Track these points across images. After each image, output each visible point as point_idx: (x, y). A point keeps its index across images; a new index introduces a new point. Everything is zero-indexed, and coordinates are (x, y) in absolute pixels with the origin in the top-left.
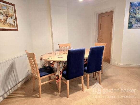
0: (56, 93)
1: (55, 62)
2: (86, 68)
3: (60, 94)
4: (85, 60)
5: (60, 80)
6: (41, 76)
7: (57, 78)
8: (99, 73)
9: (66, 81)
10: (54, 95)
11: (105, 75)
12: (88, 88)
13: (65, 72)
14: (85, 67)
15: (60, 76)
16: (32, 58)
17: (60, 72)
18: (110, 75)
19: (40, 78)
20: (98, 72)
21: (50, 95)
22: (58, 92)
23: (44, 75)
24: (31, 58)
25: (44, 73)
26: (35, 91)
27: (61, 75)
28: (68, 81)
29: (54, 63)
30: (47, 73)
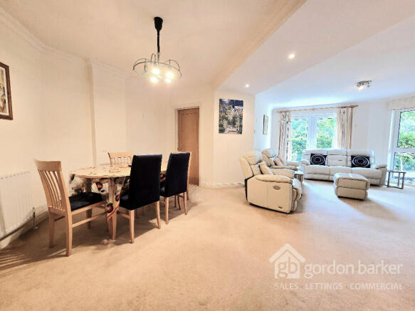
0: (106, 241)
1: (106, 179)
2: (163, 189)
3: (114, 241)
4: (162, 176)
5: (115, 213)
6: (72, 210)
7: (108, 209)
8: (183, 197)
9: (128, 214)
10: (103, 244)
11: (192, 201)
12: (167, 223)
13: (126, 197)
14: (162, 187)
15: (117, 204)
16: (54, 172)
17: (117, 196)
18: (199, 200)
19: (70, 214)
20: (182, 194)
21: (93, 247)
22: (111, 238)
23: (80, 205)
24: (51, 172)
25: (79, 204)
26: (53, 247)
27: (119, 202)
28: (132, 212)
29: (102, 182)
30: (87, 203)
